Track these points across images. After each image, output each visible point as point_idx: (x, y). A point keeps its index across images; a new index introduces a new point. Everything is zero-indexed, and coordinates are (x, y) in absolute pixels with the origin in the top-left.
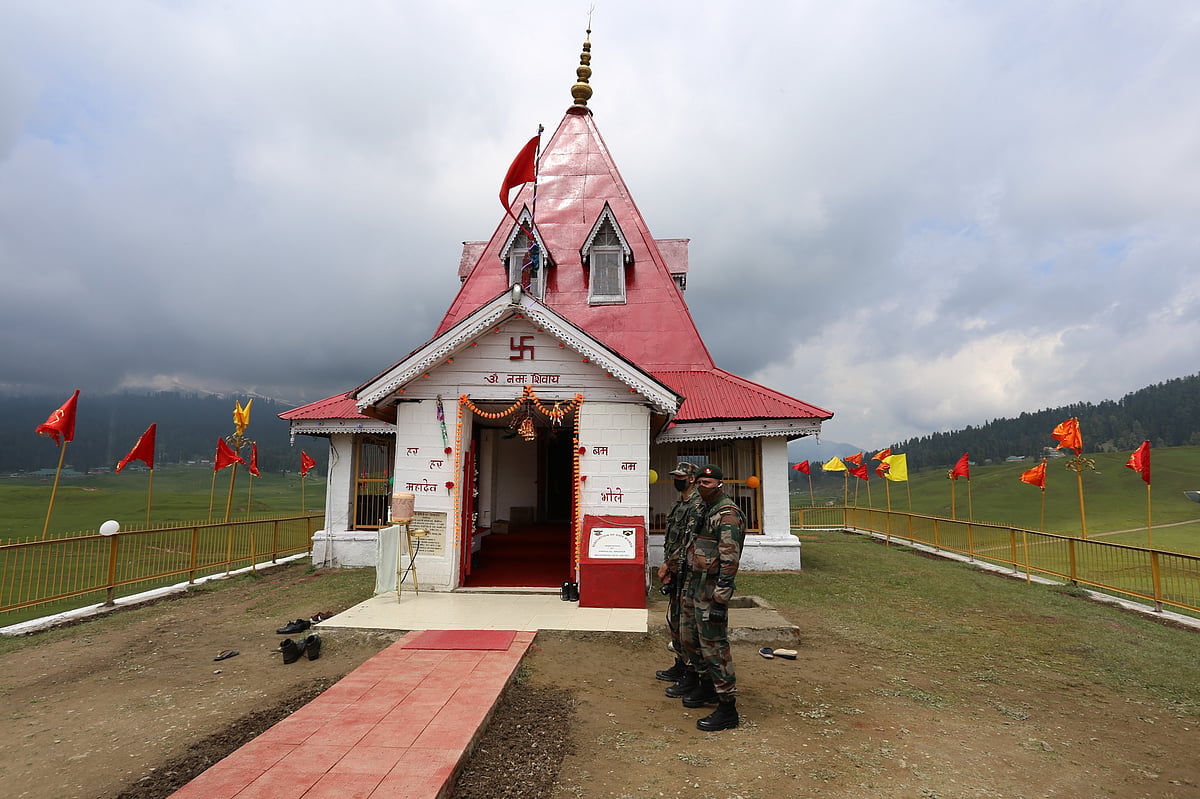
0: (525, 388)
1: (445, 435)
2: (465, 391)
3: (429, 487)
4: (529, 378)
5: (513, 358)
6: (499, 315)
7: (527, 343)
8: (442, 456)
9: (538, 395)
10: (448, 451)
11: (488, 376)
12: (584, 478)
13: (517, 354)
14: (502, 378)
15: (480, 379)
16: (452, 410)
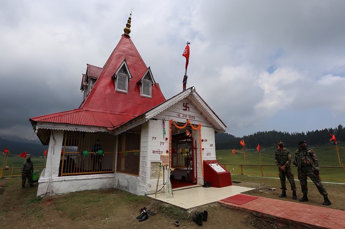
0: (187, 119)
1: (164, 133)
2: (171, 118)
3: (160, 152)
4: (188, 116)
5: (184, 110)
6: (188, 95)
7: (188, 106)
8: (164, 141)
9: (191, 122)
10: (167, 139)
11: (177, 114)
12: (203, 149)
13: (185, 108)
14: (181, 115)
15: (175, 114)
16: (167, 124)
